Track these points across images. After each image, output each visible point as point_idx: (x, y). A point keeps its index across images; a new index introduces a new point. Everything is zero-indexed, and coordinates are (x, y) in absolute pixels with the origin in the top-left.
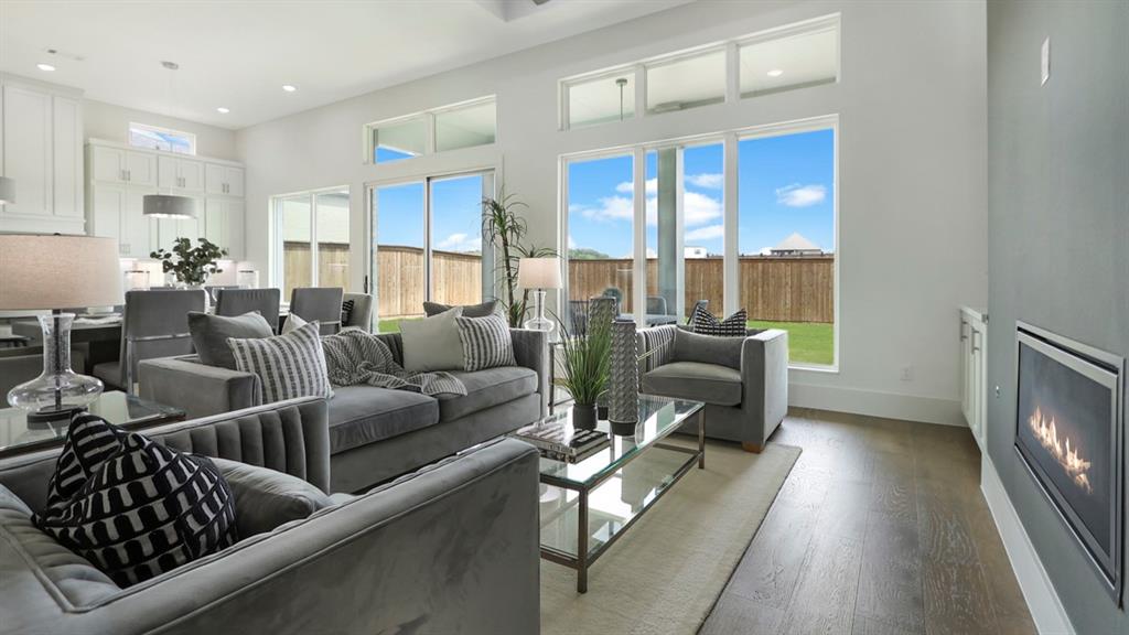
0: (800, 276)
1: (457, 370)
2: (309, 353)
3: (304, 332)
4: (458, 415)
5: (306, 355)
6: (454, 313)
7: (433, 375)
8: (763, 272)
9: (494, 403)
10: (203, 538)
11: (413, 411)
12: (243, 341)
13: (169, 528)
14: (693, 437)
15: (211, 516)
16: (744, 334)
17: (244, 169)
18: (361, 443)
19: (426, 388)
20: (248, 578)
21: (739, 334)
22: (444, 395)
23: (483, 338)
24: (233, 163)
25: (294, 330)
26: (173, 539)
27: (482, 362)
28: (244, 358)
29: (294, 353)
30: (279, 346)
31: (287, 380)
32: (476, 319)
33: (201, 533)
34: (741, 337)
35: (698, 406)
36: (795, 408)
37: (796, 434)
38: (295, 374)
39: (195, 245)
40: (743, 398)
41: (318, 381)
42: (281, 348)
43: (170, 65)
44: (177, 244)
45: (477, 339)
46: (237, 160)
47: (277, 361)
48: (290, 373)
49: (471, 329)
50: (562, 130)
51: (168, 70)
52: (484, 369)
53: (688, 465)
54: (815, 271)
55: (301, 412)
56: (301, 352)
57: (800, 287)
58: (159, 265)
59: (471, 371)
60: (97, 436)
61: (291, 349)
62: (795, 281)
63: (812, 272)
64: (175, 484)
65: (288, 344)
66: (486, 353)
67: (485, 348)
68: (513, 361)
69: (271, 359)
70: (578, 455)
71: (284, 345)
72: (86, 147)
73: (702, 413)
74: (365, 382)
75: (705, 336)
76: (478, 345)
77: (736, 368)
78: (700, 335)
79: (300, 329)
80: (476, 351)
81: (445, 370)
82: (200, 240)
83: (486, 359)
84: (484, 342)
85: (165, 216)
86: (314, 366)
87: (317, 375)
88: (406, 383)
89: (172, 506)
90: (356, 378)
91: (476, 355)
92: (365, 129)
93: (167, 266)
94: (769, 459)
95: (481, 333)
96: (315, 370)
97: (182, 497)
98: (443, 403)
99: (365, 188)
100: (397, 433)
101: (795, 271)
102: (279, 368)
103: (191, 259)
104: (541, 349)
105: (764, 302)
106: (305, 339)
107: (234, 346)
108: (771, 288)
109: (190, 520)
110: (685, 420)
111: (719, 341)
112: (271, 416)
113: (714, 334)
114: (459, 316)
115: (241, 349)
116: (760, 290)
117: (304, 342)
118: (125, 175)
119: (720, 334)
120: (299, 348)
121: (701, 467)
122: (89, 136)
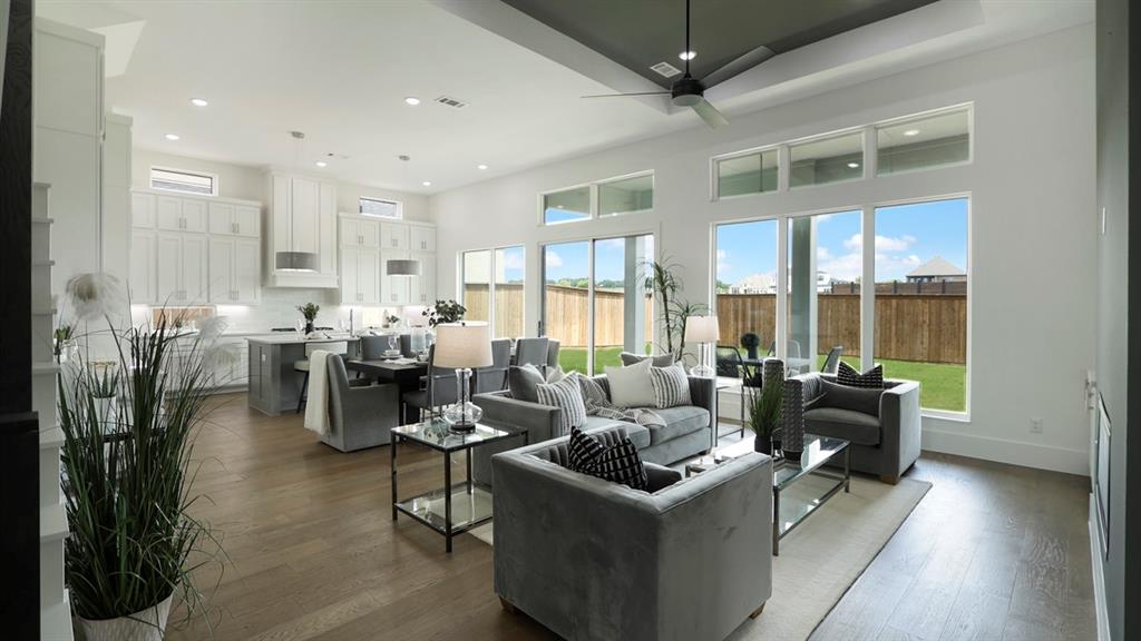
0: (939, 315)
1: (654, 407)
3: (571, 380)
4: (661, 440)
5: (576, 396)
7: (639, 411)
8: (897, 309)
9: (682, 433)
12: (543, 386)
14: (841, 470)
16: (881, 387)
17: (436, 228)
19: (639, 420)
21: (877, 387)
22: (652, 426)
23: (670, 384)
24: (427, 224)
25: (564, 378)
27: (670, 402)
28: (546, 397)
30: (562, 389)
32: (662, 369)
34: (879, 390)
35: (845, 444)
36: (928, 452)
37: (927, 473)
40: (881, 438)
41: (582, 413)
42: (563, 391)
43: (405, 158)
45: (666, 383)
46: (428, 221)
49: (662, 377)
50: (713, 201)
51: (403, 162)
52: (671, 407)
53: (835, 490)
54: (957, 309)
56: (573, 394)
57: (939, 324)
59: (665, 409)
61: (568, 391)
62: (934, 319)
63: (953, 309)
65: (566, 388)
66: (672, 395)
67: (672, 392)
68: (691, 402)
73: (847, 451)
75: (847, 387)
76: (667, 389)
77: (875, 415)
78: (844, 386)
79: (568, 378)
80: (666, 394)
83: (673, 400)
84: (671, 387)
85: (400, 276)
86: (580, 403)
87: (582, 409)
88: (624, 416)
91: (666, 396)
92: (538, 196)
94: (903, 490)
95: (669, 380)
98: (652, 431)
101: (933, 310)
104: (711, 393)
105: (898, 341)
106: (573, 384)
107: (540, 389)
108: (906, 326)
110: (832, 457)
111: (860, 393)
113: (855, 386)
114: (651, 365)
116: (894, 328)
117: (573, 387)
118: (361, 239)
119: (860, 386)
120: (571, 390)
121: (847, 491)
122: (340, 209)
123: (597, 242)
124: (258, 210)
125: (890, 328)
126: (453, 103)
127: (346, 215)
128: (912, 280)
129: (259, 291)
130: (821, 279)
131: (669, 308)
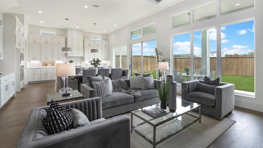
1: (140, 89)
2: (107, 85)
3: (106, 81)
4: (139, 100)
5: (106, 86)
6: (141, 76)
7: (134, 90)
9: (148, 98)
10: (63, 128)
11: (128, 99)
12: (95, 82)
13: (56, 126)
15: (65, 124)
17: (109, 42)
18: (116, 105)
19: (132, 94)
20: (57, 141)
21: (217, 85)
22: (135, 96)
23: (147, 82)
24: (107, 41)
25: (105, 80)
26: (57, 128)
27: (146, 88)
28: (95, 86)
29: (104, 85)
30: (101, 83)
31: (102, 91)
32: (145, 78)
33: (62, 127)
38: (104, 90)
39: (96, 60)
40: (215, 105)
41: (108, 91)
42: (101, 84)
44: (93, 60)
45: (145, 82)
47: (100, 87)
48: (103, 89)
49: (144, 80)
50: (172, 29)
51: (95, 25)
52: (147, 89)
53: (195, 121)
55: (96, 101)
56: (105, 85)
58: (90, 63)
59: (144, 90)
60: (54, 105)
61: (103, 84)
64: (58, 118)
65: (103, 83)
66: (147, 86)
67: (147, 84)
68: (154, 88)
69: (99, 86)
70: (156, 117)
71: (102, 83)
72: (84, 40)
73: (200, 108)
74: (120, 91)
75: (206, 85)
76: (145, 84)
78: (205, 84)
79: (106, 80)
80: (145, 85)
81: (136, 89)
82: (97, 59)
83: (147, 87)
84: (147, 83)
85: (94, 53)
86: (108, 88)
87: (108, 90)
88: (128, 92)
89: (57, 122)
90: (119, 90)
91: (145, 86)
92: (130, 32)
93: (92, 64)
95: (146, 81)
96: (108, 89)
97: (59, 120)
98: (135, 98)
99: (130, 45)
100: (124, 103)
102: (101, 88)
103: (95, 63)
106: (106, 82)
107: (93, 83)
108: (244, 66)
109: (60, 124)
112: (90, 101)
113: (209, 84)
114: (142, 77)
115: (94, 84)
116: (240, 66)
117: (106, 83)
118: (89, 45)
119: (211, 85)
120: (105, 84)
121: (200, 122)
122: (84, 38)
123: (143, 43)
124: (65, 39)
125: (239, 67)
126: (97, 6)
127: (86, 39)
128: (250, 54)
129: (65, 58)
130: (223, 54)
131: (159, 60)
